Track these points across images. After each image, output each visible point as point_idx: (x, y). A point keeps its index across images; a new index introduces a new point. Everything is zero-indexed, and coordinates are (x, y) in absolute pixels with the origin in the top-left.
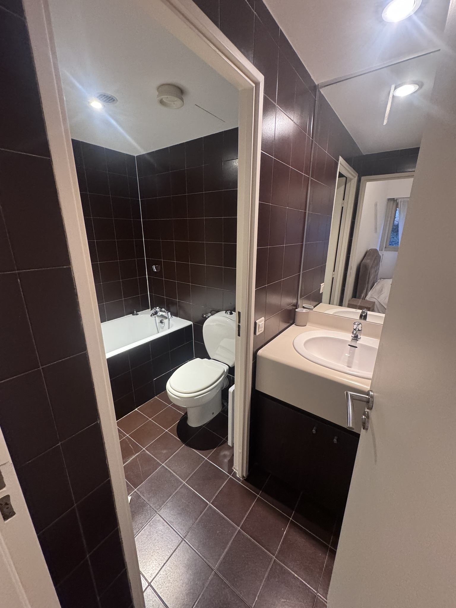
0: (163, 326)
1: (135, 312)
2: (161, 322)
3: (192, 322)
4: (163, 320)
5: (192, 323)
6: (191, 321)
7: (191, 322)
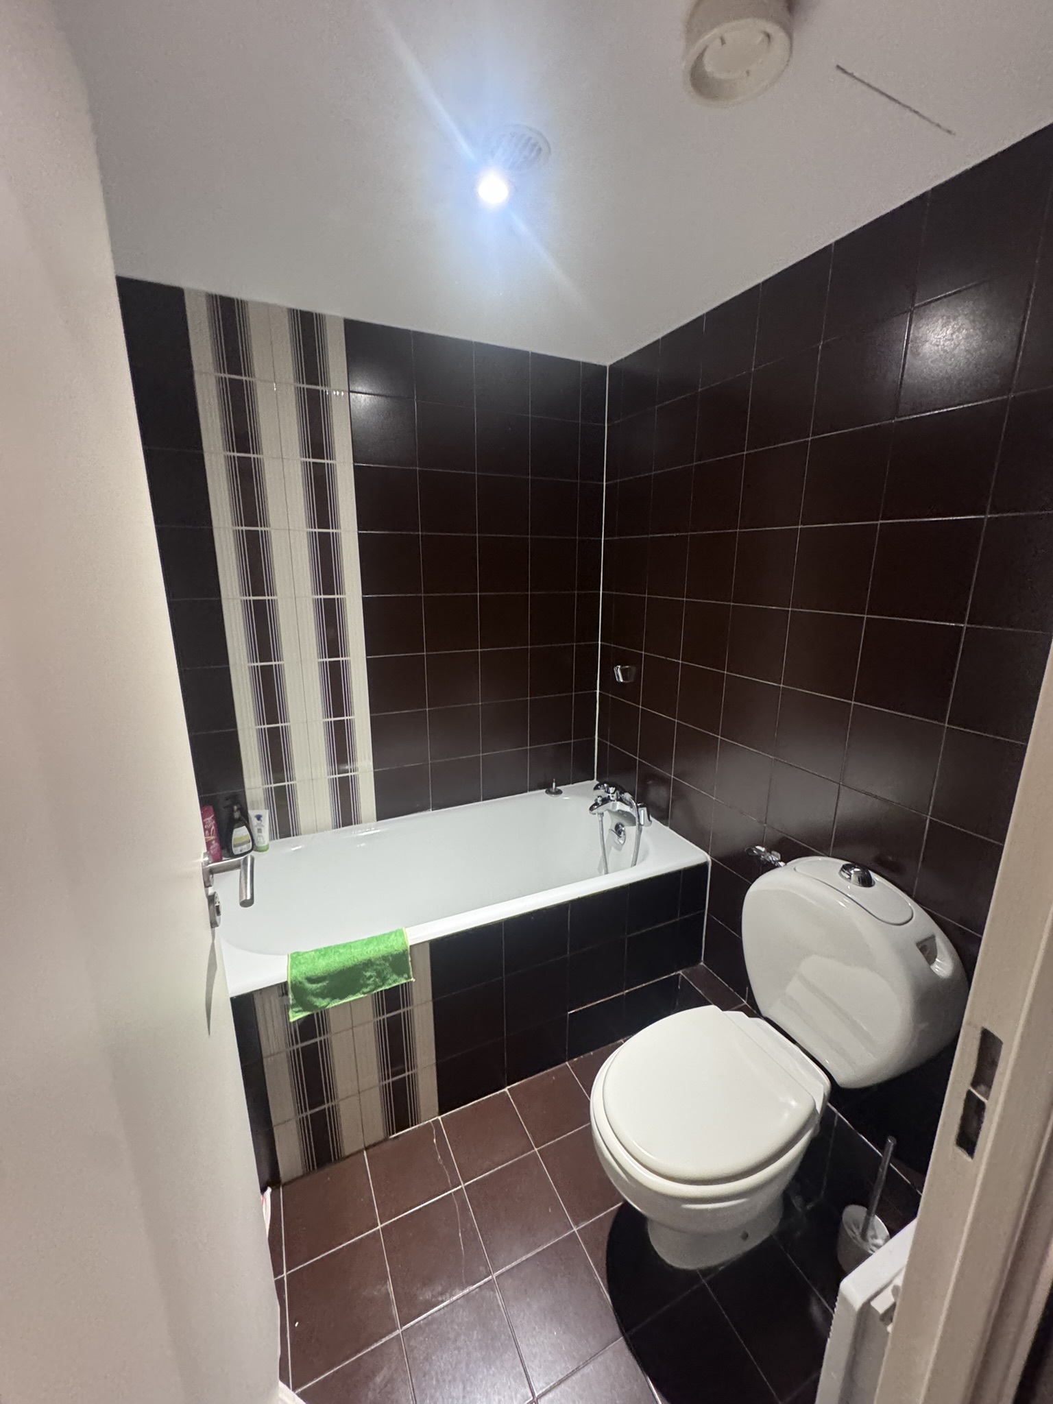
0: (622, 842)
1: (554, 784)
2: (618, 830)
3: (711, 856)
4: (623, 826)
5: (709, 859)
6: (708, 853)
7: (706, 854)
